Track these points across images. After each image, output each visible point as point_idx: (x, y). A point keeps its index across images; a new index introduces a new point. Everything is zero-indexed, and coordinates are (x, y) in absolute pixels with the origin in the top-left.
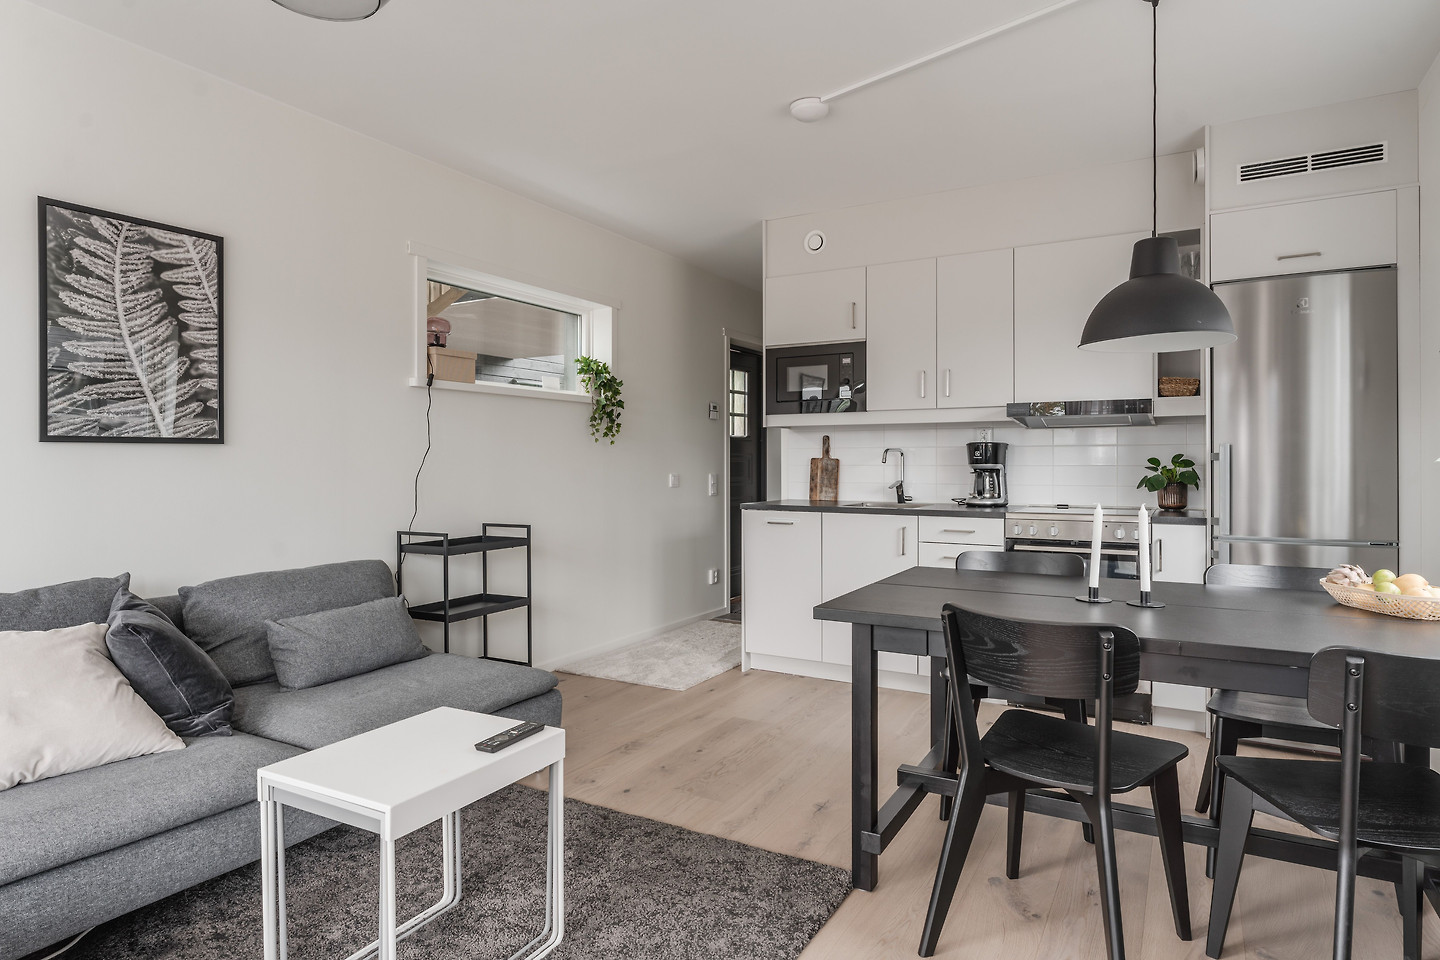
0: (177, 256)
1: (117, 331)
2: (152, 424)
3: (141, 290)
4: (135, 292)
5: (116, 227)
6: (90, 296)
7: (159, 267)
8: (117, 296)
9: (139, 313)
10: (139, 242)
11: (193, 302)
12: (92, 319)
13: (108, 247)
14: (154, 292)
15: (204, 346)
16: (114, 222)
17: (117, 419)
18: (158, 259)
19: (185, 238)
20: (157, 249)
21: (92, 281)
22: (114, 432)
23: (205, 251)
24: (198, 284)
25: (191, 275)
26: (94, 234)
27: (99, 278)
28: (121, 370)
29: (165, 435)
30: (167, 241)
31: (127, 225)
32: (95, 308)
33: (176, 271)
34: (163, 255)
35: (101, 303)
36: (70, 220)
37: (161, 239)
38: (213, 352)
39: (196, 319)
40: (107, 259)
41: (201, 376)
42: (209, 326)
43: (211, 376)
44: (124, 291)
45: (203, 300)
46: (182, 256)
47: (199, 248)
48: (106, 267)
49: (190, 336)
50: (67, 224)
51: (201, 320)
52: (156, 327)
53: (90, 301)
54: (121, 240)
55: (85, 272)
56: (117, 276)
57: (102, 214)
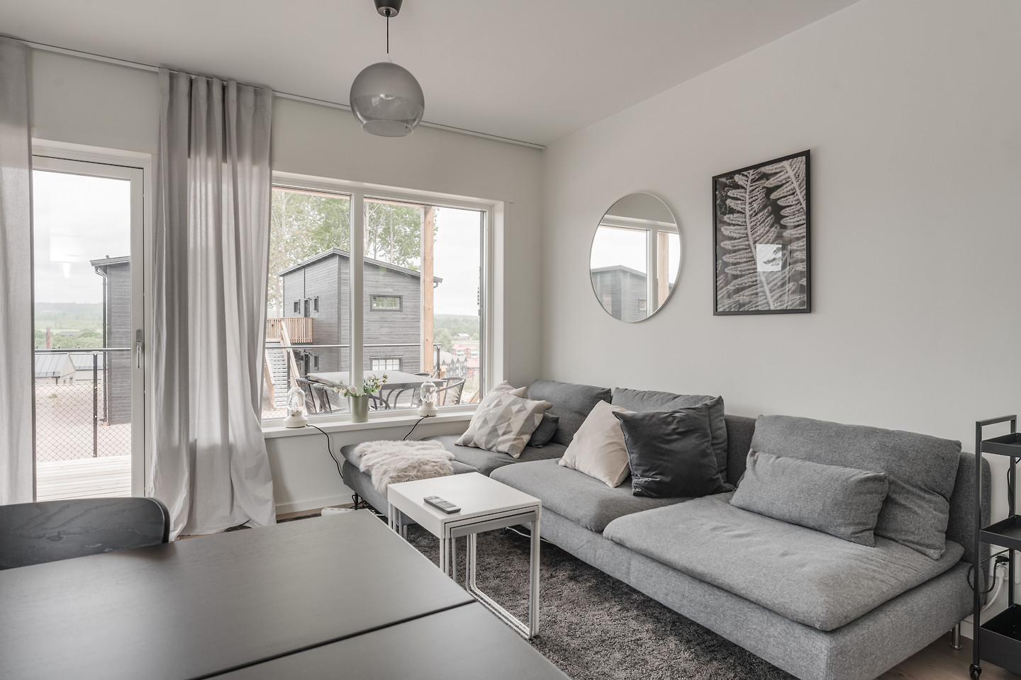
0: (780, 179)
1: (747, 243)
2: (765, 301)
3: (760, 211)
4: (756, 215)
5: (746, 176)
6: (734, 225)
7: (769, 191)
8: (747, 221)
9: (758, 228)
10: (758, 180)
11: (789, 208)
12: (735, 239)
13: (743, 190)
14: (766, 210)
15: (798, 239)
16: (745, 173)
17: (747, 299)
18: (769, 186)
19: (786, 163)
20: (768, 180)
21: (735, 215)
22: (746, 308)
23: (798, 166)
24: (793, 194)
25: (789, 188)
26: (737, 186)
27: (739, 212)
28: (749, 267)
29: (772, 308)
30: (773, 172)
31: (751, 171)
32: (737, 231)
33: (779, 190)
34: (771, 182)
35: (739, 227)
36: (726, 183)
37: (770, 172)
38: (803, 243)
39: (792, 221)
40: (742, 198)
41: (795, 262)
42: (800, 223)
43: (802, 261)
44: (751, 215)
45: (797, 204)
46: (783, 177)
47: (794, 166)
48: (742, 204)
49: (787, 234)
50: (725, 185)
51: (795, 220)
52: (768, 234)
53: (734, 228)
54: (749, 183)
55: (732, 211)
56: (747, 207)
57: (739, 172)
